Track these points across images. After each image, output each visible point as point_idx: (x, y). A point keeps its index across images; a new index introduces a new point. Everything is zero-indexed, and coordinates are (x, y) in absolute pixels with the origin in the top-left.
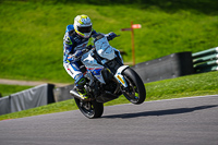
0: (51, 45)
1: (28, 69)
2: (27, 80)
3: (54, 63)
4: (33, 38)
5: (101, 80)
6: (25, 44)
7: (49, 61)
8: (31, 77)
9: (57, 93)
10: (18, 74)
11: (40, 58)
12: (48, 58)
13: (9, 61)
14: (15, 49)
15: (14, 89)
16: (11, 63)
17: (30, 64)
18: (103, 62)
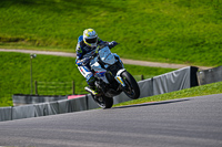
0: (194, 27)
1: (170, 51)
2: (170, 62)
3: (197, 45)
4: (175, 20)
5: (106, 81)
6: (167, 26)
7: (192, 43)
8: (173, 60)
9: (200, 76)
10: (160, 56)
11: (183, 40)
12: (191, 40)
13: (152, 42)
14: (157, 31)
15: (157, 71)
16: (154, 45)
17: (173, 46)
18: (106, 66)
